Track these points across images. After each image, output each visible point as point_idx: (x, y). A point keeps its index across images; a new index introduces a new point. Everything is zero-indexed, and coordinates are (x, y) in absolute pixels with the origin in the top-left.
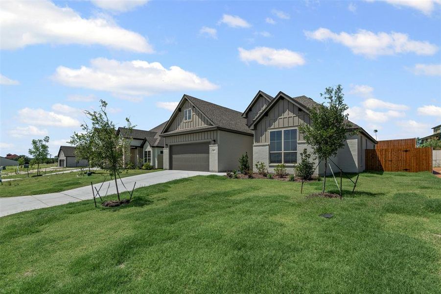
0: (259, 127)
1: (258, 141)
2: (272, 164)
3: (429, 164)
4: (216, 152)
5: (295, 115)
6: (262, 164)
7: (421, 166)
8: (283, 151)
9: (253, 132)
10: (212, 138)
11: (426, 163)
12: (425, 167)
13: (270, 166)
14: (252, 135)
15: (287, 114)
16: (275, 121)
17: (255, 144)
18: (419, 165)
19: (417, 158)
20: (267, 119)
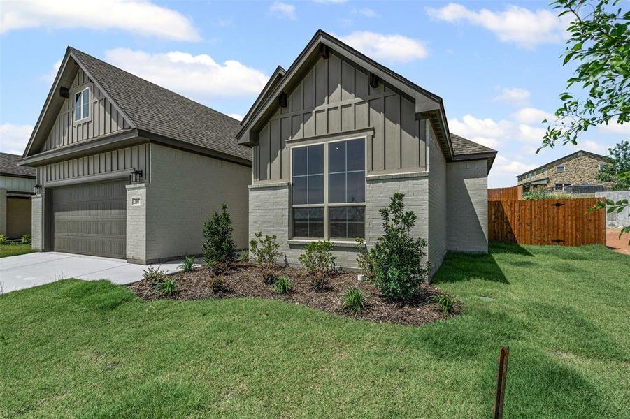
0: (264, 137)
1: (261, 175)
2: (296, 240)
3: (600, 230)
4: (142, 204)
5: (359, 100)
6: (268, 238)
7: (585, 235)
8: (326, 204)
9: (250, 154)
10: (135, 165)
11: (595, 228)
12: (593, 237)
13: (293, 246)
14: (246, 164)
15: (340, 96)
16: (304, 118)
17: (255, 183)
18: (583, 233)
19: (576, 220)
20: (284, 115)
